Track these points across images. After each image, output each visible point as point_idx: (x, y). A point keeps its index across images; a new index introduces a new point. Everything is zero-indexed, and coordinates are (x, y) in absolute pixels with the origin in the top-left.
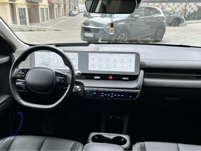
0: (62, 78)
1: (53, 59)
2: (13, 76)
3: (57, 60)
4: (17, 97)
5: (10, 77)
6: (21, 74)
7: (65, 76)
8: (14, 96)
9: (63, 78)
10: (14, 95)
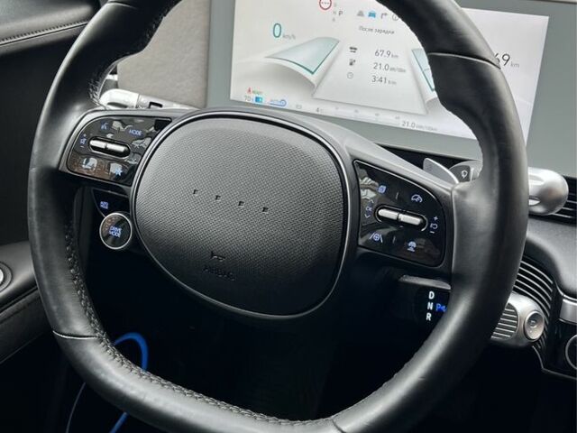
0: (404, 218)
1: (353, 49)
2: (54, 162)
3: (380, 59)
4: (67, 323)
5: (33, 171)
6: (106, 150)
7: (434, 206)
8: (54, 308)
9: (416, 221)
10: (51, 300)
